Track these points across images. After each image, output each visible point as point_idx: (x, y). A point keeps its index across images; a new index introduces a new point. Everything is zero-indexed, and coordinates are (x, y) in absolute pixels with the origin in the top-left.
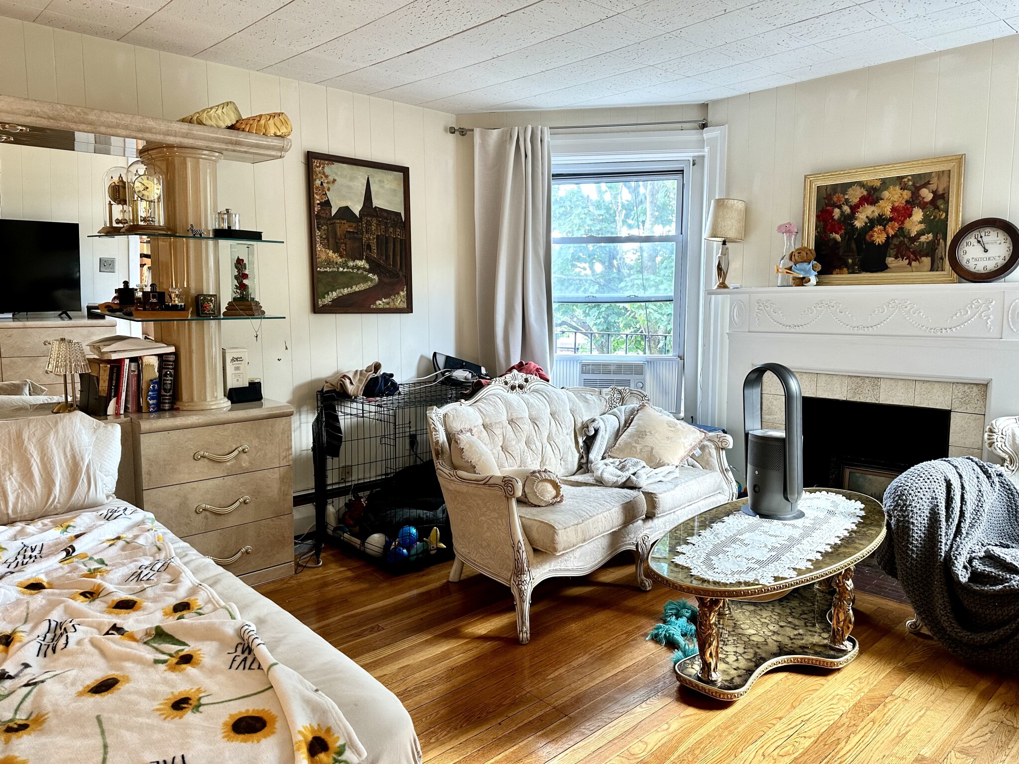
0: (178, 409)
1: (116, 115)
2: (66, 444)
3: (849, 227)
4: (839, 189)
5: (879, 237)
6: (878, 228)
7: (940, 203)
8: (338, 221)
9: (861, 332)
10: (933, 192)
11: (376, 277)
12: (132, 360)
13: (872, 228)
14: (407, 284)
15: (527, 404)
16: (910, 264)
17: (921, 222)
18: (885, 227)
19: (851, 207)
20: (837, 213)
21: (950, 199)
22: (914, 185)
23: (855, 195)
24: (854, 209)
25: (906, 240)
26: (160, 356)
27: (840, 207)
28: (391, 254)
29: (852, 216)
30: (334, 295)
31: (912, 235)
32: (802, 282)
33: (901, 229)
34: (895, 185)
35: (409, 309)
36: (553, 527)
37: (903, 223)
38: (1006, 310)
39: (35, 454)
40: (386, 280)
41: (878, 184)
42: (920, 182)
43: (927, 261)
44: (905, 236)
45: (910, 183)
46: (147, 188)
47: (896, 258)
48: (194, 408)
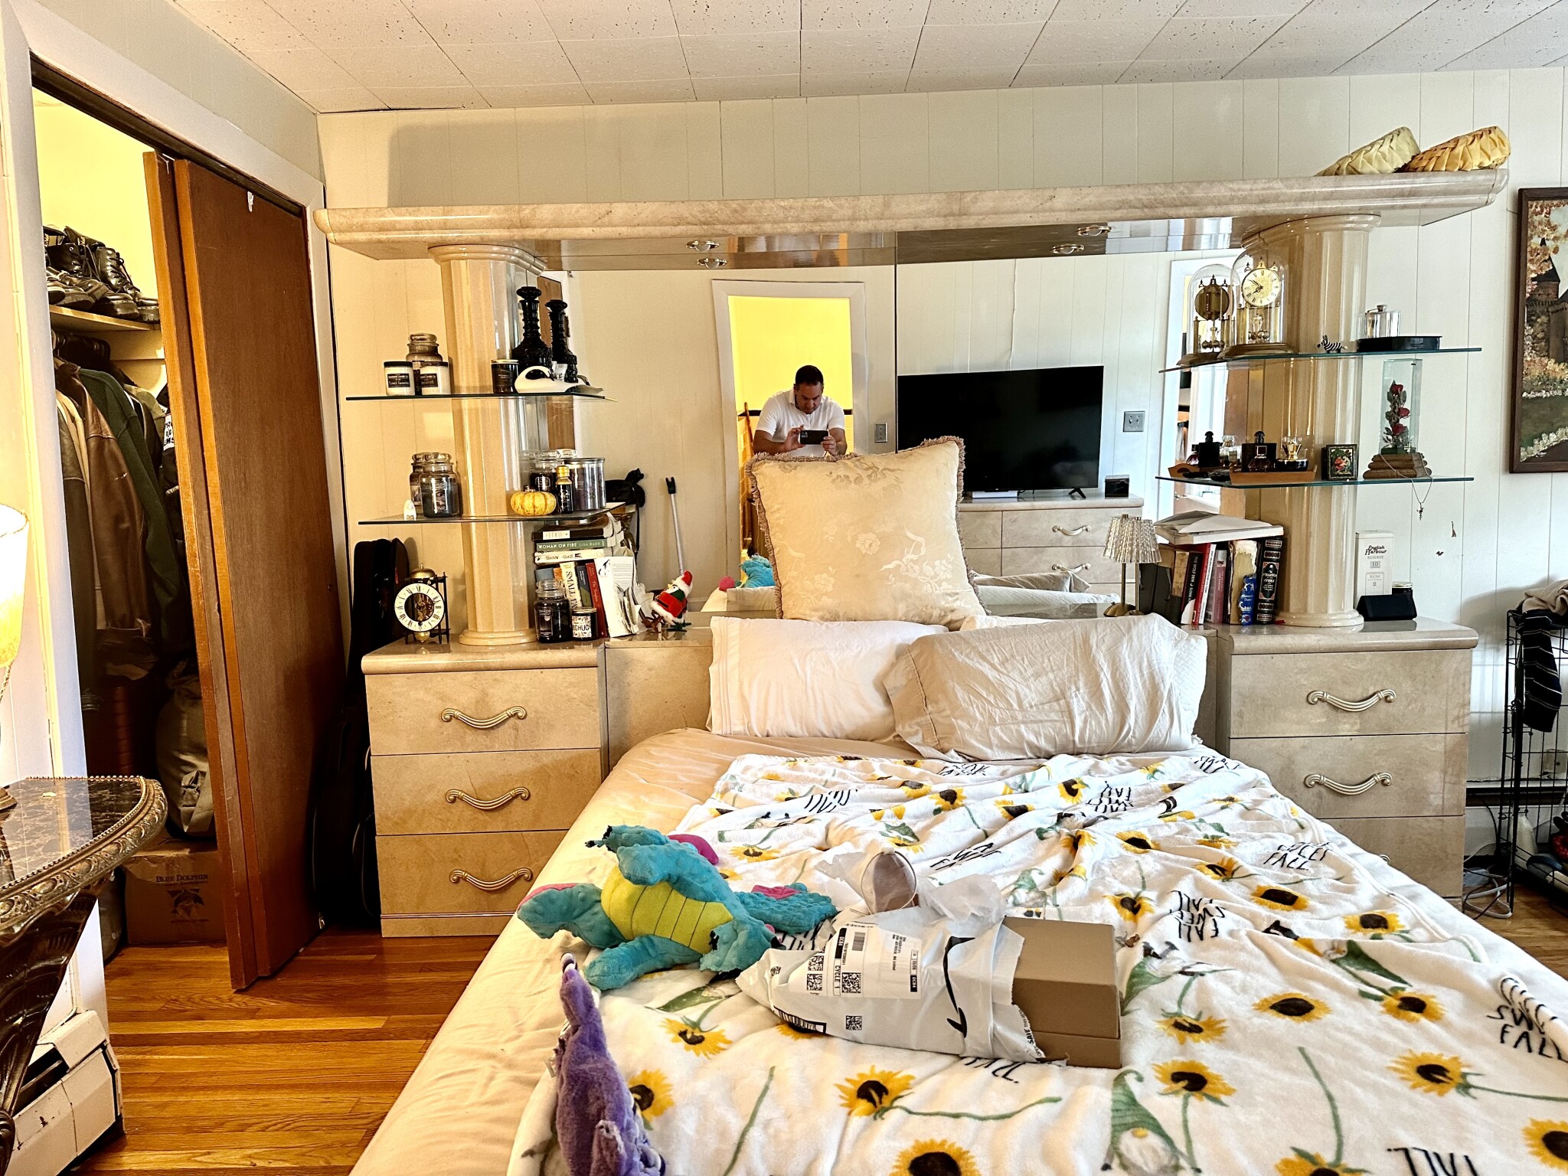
0: (1281, 623)
1: (1231, 186)
2: (1142, 658)
12: (1221, 546)
26: (1260, 541)
30: (1554, 438)
39: (1105, 667)
46: (1261, 287)
48: (1306, 624)
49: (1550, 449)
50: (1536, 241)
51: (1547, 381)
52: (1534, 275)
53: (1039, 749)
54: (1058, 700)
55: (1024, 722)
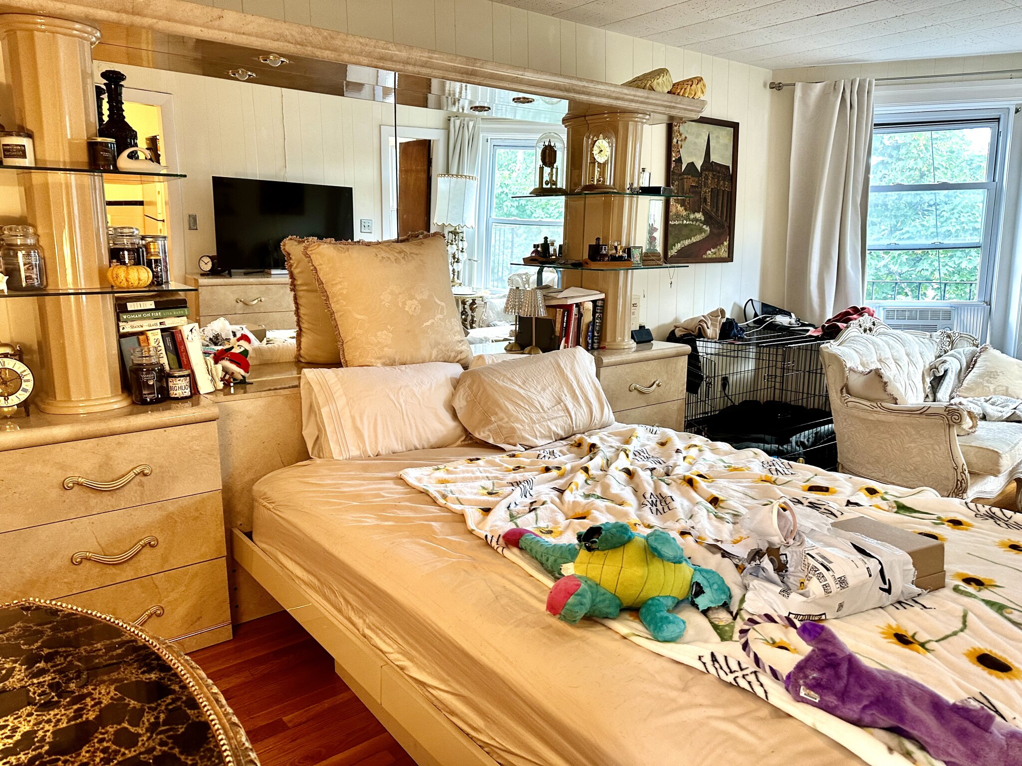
0: (604, 348)
8: (685, 176)
11: (708, 229)
12: (578, 305)
14: (729, 235)
15: (888, 345)
26: (594, 302)
28: (720, 206)
30: (678, 246)
35: (730, 258)
36: (997, 452)
39: (573, 381)
40: (716, 231)
46: (602, 151)
48: (614, 347)
49: (678, 251)
50: (675, 140)
51: (678, 216)
52: (674, 159)
53: (558, 434)
54: (559, 403)
55: (549, 420)
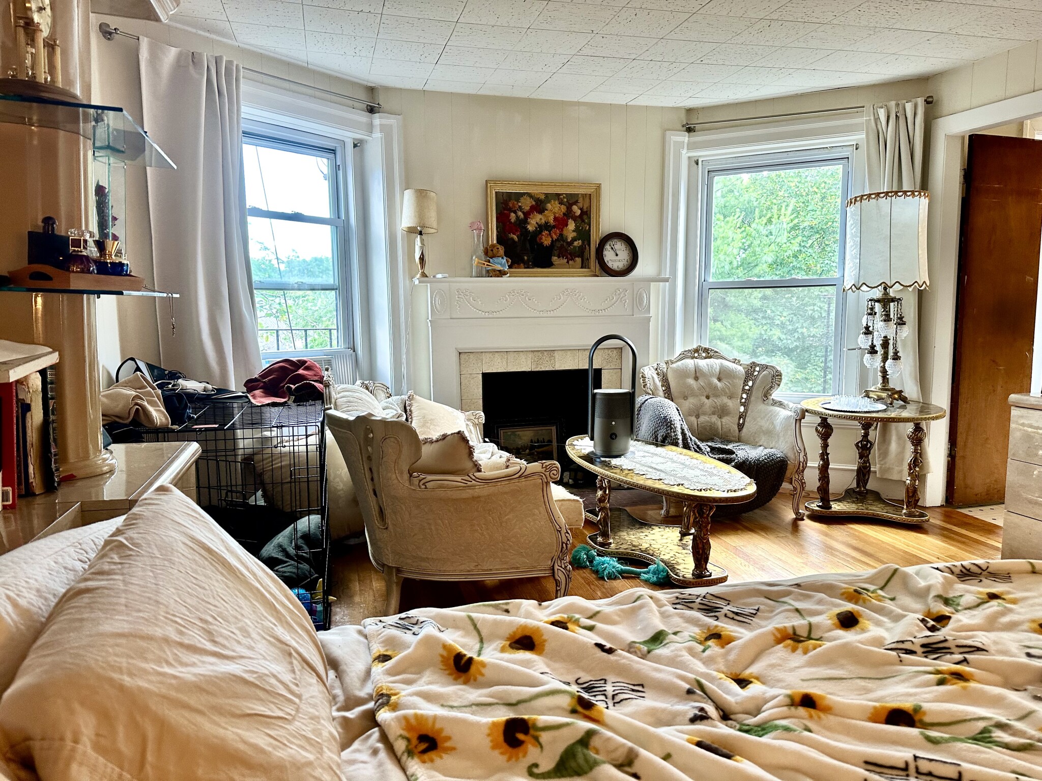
0: (70, 478)
3: (524, 230)
4: (513, 197)
5: (547, 241)
6: (545, 233)
7: (585, 217)
9: (545, 315)
10: (581, 209)
13: (540, 232)
16: (568, 262)
17: (574, 231)
18: (550, 232)
19: (524, 213)
20: (513, 216)
21: (592, 216)
22: (567, 201)
23: (527, 204)
24: (527, 215)
25: (565, 244)
26: (43, 372)
27: (515, 212)
29: (525, 221)
31: (569, 240)
32: (501, 274)
33: (561, 235)
34: (555, 200)
37: (562, 231)
38: (635, 296)
41: (543, 197)
42: (570, 200)
43: (578, 260)
44: (564, 241)
45: (565, 200)
47: (559, 257)
